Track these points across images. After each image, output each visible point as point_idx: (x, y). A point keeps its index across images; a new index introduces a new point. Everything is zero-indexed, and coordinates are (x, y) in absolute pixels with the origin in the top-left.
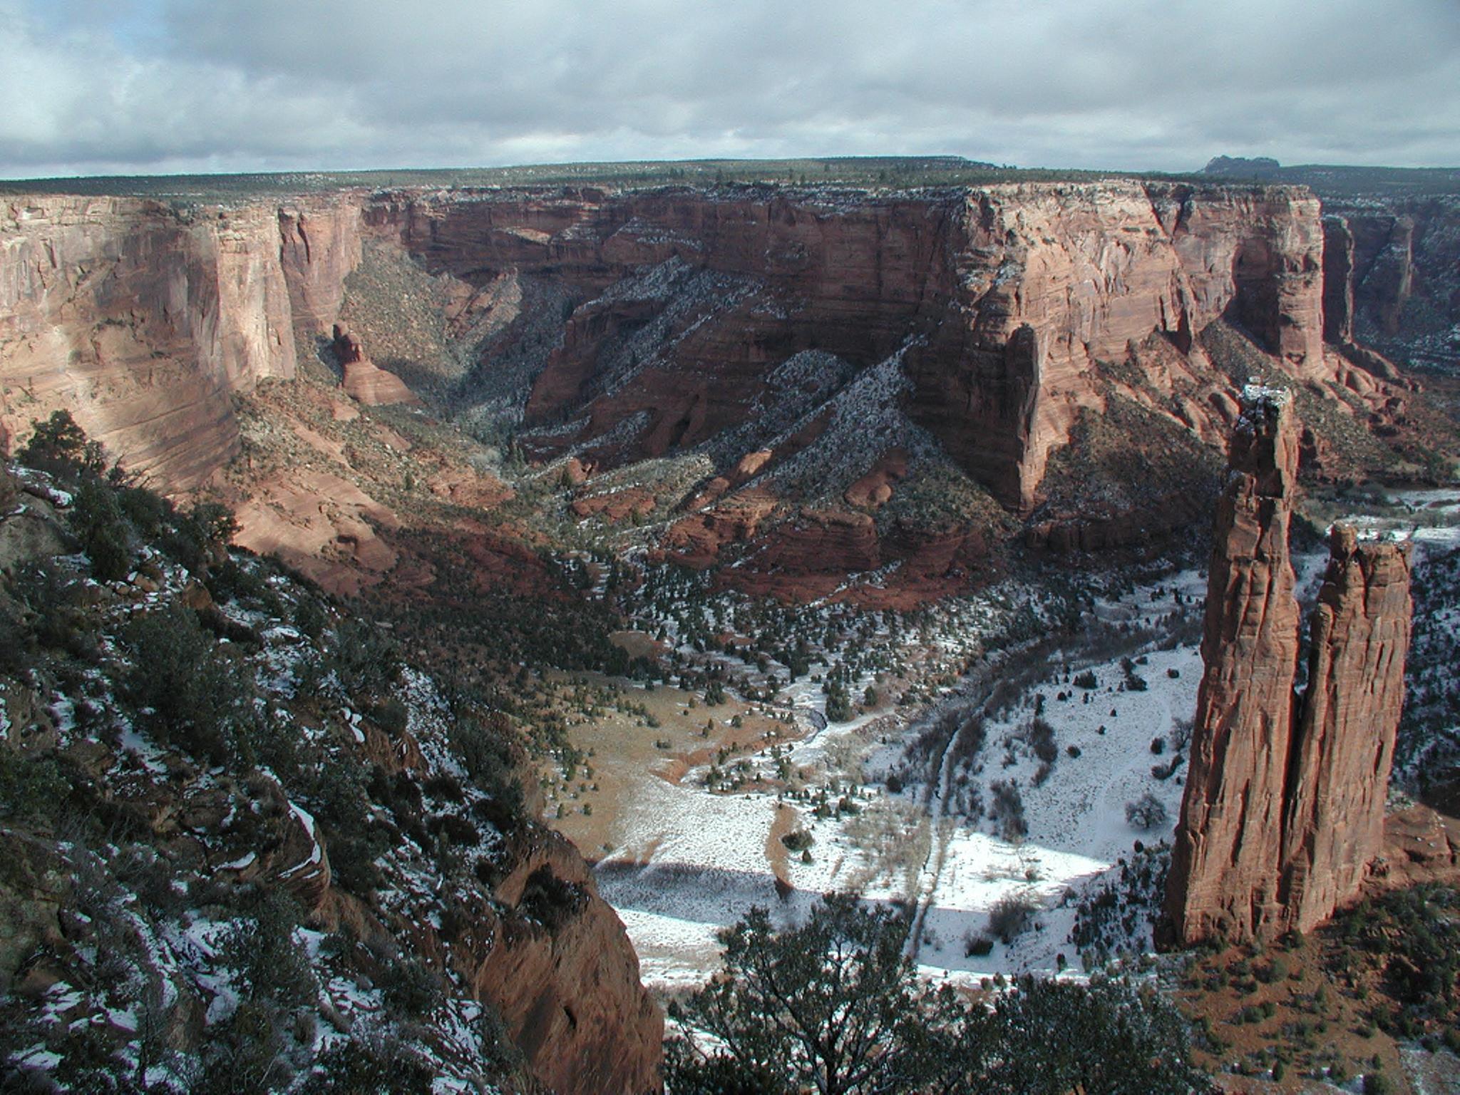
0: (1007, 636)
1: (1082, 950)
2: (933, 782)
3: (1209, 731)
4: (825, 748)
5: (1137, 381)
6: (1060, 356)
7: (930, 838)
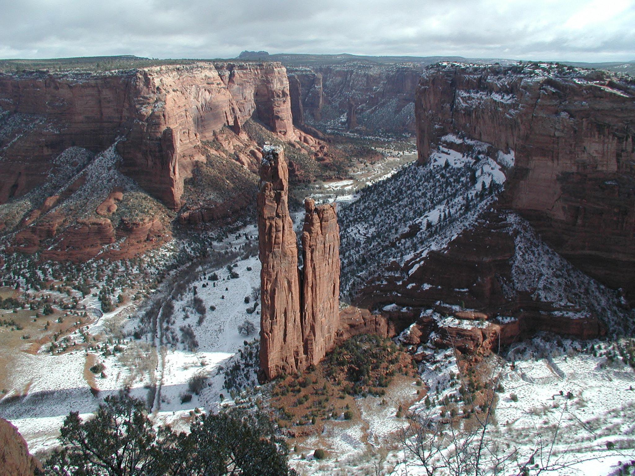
0: (177, 263)
1: (230, 391)
2: (154, 331)
3: (267, 290)
4: (103, 325)
5: (219, 147)
6: (185, 140)
7: (156, 356)
